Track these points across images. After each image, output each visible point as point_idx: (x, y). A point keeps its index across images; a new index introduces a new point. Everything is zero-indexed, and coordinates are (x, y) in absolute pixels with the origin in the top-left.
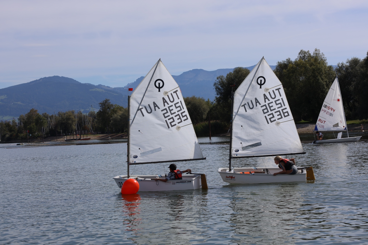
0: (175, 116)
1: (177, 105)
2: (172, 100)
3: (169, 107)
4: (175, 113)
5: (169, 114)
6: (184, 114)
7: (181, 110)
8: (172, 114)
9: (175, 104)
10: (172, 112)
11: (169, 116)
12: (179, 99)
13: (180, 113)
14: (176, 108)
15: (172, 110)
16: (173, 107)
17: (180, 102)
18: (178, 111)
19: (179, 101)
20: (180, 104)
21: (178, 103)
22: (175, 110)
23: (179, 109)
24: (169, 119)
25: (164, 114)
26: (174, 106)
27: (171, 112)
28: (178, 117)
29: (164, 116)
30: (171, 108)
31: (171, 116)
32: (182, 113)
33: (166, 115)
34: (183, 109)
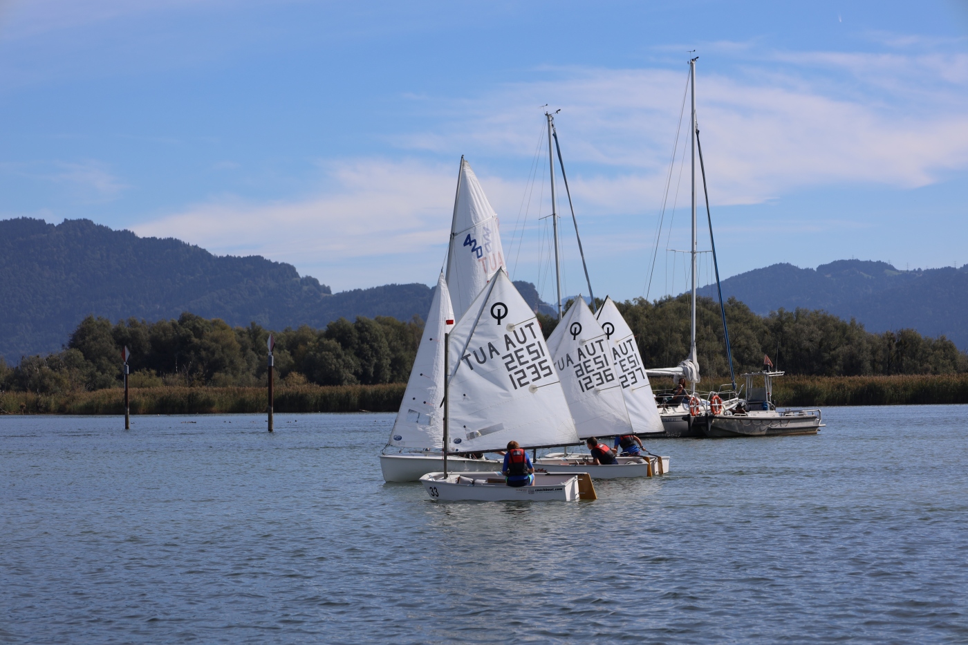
0: (528, 368)
1: (532, 349)
2: (522, 339)
3: (516, 352)
4: (527, 362)
5: (516, 363)
6: (544, 366)
7: (539, 357)
8: (521, 364)
9: (528, 347)
10: (522, 360)
11: (516, 367)
12: (535, 337)
13: (536, 362)
14: (530, 353)
15: (522, 356)
16: (525, 352)
17: (537, 344)
18: (533, 360)
19: (535, 341)
20: (536, 347)
21: (534, 345)
22: (527, 357)
23: (535, 355)
24: (516, 373)
25: (506, 364)
26: (525, 349)
27: (519, 361)
28: (533, 369)
29: (508, 367)
30: (520, 354)
31: (520, 368)
32: (540, 363)
33: (511, 366)
34: (544, 355)
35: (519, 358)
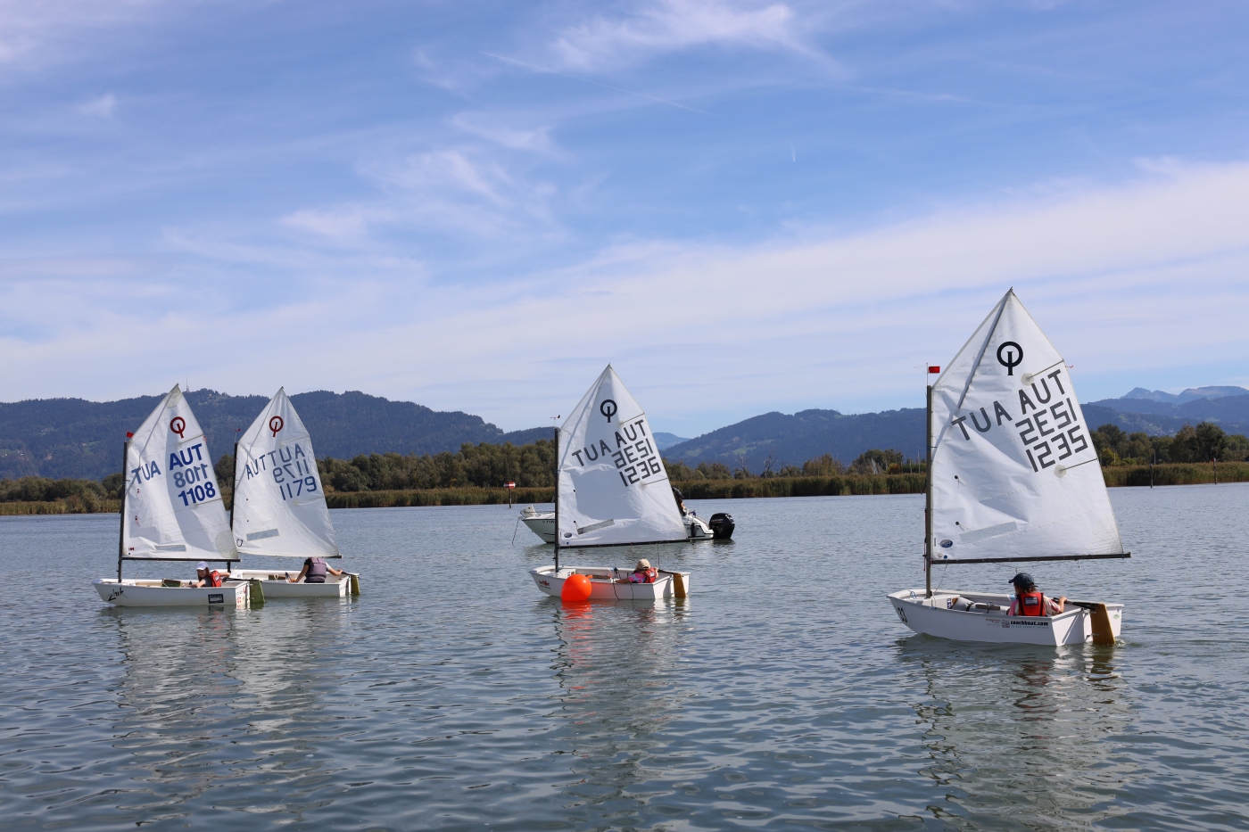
0: (1053, 440)
1: (1058, 411)
2: (1044, 396)
3: (1036, 416)
4: (1052, 430)
5: (1036, 433)
6: (1075, 435)
7: (1069, 422)
8: (1044, 434)
9: (1053, 408)
10: (1045, 428)
11: (1036, 438)
12: (1063, 392)
13: (1065, 430)
14: (1056, 417)
15: (1045, 422)
16: (1048, 416)
17: (1066, 403)
18: (1060, 427)
19: (1063, 398)
20: (1065, 407)
21: (1061, 404)
22: (1052, 423)
23: (1063, 420)
24: (1036, 448)
25: (1022, 434)
26: (1049, 411)
27: (1041, 429)
28: (1060, 441)
29: (1024, 439)
30: (1041, 419)
31: (1042, 440)
32: (1070, 432)
33: (1028, 437)
34: (1075, 419)
35: (1040, 425)
